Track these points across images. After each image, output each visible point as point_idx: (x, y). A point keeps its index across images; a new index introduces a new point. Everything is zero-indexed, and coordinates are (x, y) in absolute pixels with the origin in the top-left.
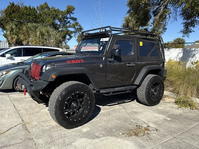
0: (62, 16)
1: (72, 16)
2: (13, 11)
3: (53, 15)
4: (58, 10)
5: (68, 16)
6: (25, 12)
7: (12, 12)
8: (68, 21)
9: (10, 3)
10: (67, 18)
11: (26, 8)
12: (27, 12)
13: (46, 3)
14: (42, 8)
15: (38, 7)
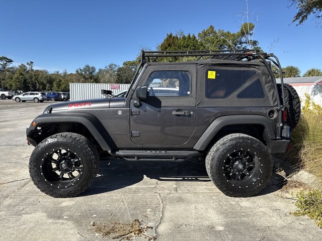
0: (233, 40)
1: (250, 38)
2: (169, 44)
3: (218, 41)
4: (228, 33)
5: (244, 39)
6: (182, 43)
7: (168, 46)
8: (243, 47)
9: (168, 35)
10: (241, 43)
11: (184, 38)
12: (184, 43)
13: (211, 27)
14: (205, 34)
15: (199, 34)
